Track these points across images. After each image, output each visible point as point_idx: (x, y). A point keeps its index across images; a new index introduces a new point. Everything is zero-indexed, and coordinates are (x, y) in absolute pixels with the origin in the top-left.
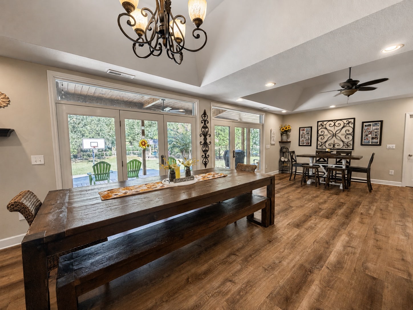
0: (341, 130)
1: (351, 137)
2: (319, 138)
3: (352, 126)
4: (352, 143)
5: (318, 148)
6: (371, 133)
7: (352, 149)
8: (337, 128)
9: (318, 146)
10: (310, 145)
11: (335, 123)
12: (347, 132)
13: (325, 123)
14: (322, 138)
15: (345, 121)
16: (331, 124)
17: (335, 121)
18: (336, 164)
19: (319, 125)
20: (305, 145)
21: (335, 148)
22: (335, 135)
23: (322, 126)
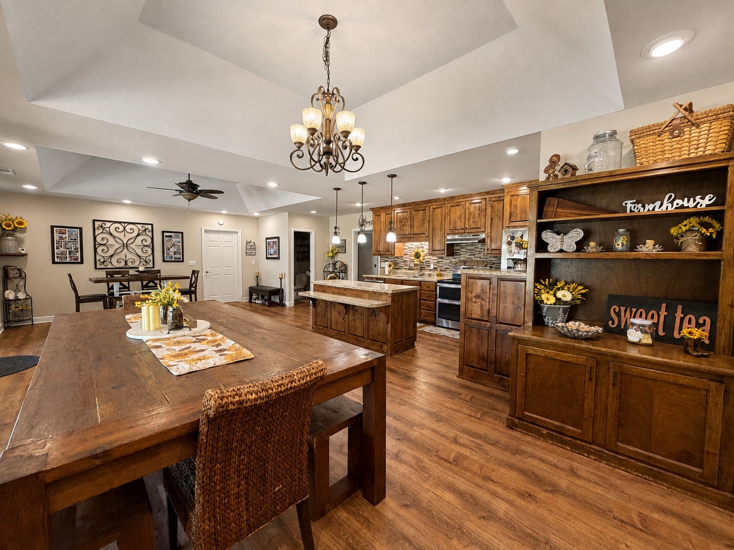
0: (135, 238)
1: (150, 251)
2: (99, 250)
3: (150, 234)
4: (151, 258)
5: (98, 267)
6: (173, 245)
7: (152, 267)
8: (129, 236)
9: (98, 263)
10: (80, 261)
11: (124, 228)
12: (145, 243)
13: (108, 224)
14: (104, 249)
15: (140, 226)
16: (119, 229)
17: (126, 224)
18: (143, 289)
19: (96, 228)
20: (68, 261)
21: (128, 267)
22: (127, 246)
23: (104, 229)
